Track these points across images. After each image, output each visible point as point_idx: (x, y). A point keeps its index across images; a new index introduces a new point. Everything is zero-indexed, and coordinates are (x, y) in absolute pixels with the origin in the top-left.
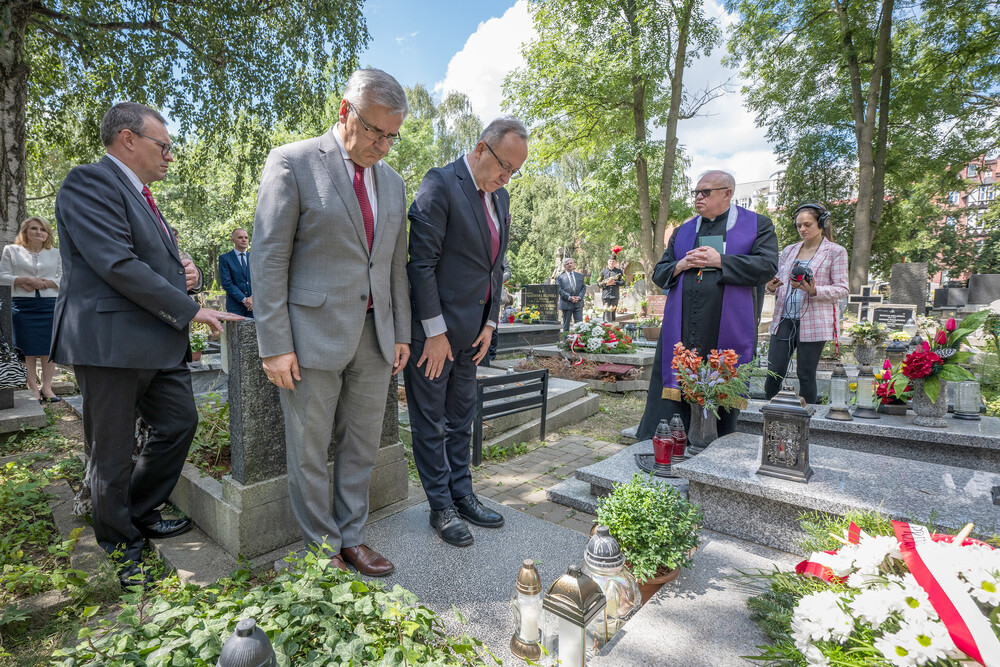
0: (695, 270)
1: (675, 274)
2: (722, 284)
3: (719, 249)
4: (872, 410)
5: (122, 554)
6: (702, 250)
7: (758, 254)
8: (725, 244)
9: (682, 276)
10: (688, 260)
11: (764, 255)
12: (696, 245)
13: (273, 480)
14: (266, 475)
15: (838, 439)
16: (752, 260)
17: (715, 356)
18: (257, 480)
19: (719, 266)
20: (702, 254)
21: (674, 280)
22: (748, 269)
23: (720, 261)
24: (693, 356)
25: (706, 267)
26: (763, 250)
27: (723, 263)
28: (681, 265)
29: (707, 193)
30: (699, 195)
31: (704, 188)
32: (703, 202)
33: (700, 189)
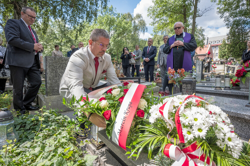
0: (176, 47)
1: (170, 48)
2: (184, 50)
3: (182, 41)
4: (229, 88)
5: (19, 112)
6: (178, 41)
7: (192, 43)
9: (173, 48)
10: (175, 44)
11: (194, 43)
12: (176, 40)
13: (55, 96)
14: (53, 95)
15: (218, 95)
16: (191, 44)
17: (179, 71)
18: (50, 96)
19: (183, 45)
20: (178, 42)
21: (170, 50)
22: (190, 46)
24: (173, 71)
25: (180, 46)
26: (193, 42)
28: (173, 45)
29: (179, 28)
30: (177, 29)
31: (178, 27)
32: (179, 30)
33: (177, 27)
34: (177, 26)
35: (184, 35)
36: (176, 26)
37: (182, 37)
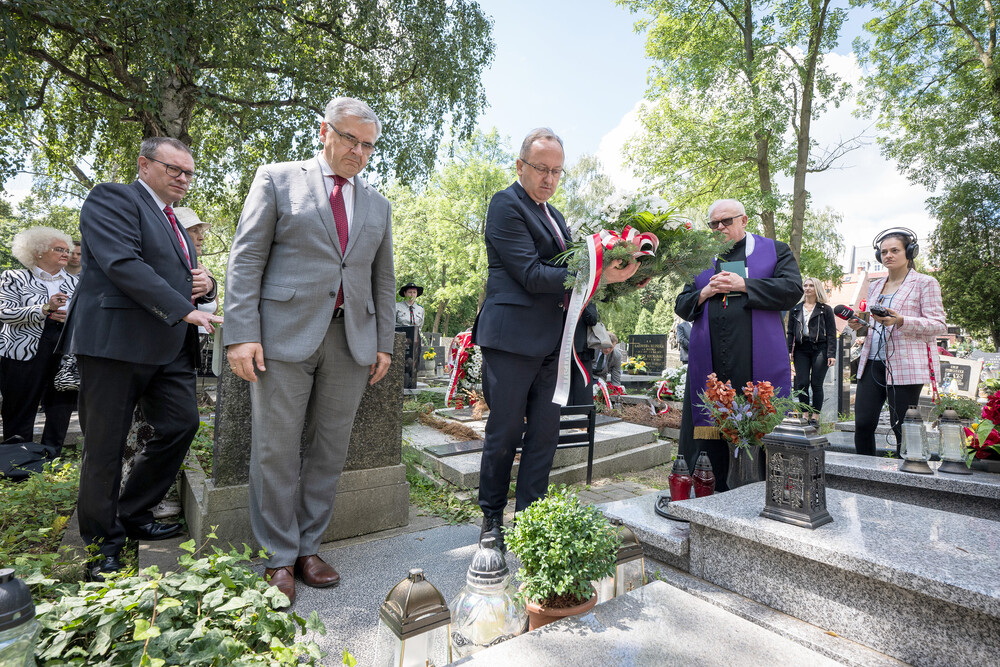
0: (719, 296)
1: (700, 302)
2: (749, 309)
3: (741, 274)
5: (98, 548)
6: (725, 275)
7: (782, 276)
8: (747, 269)
9: (707, 303)
10: (712, 286)
11: (787, 276)
12: (718, 270)
14: (240, 479)
16: (777, 282)
17: (750, 388)
18: (229, 484)
19: (744, 290)
20: (725, 278)
21: (699, 309)
22: (773, 291)
23: (743, 284)
24: (725, 388)
25: (732, 292)
26: (786, 273)
27: (748, 287)
28: (706, 291)
29: (727, 221)
30: (721, 225)
31: (724, 218)
32: (726, 231)
33: (719, 219)
34: (719, 216)
35: (749, 249)
36: (716, 216)
37: (744, 258)
